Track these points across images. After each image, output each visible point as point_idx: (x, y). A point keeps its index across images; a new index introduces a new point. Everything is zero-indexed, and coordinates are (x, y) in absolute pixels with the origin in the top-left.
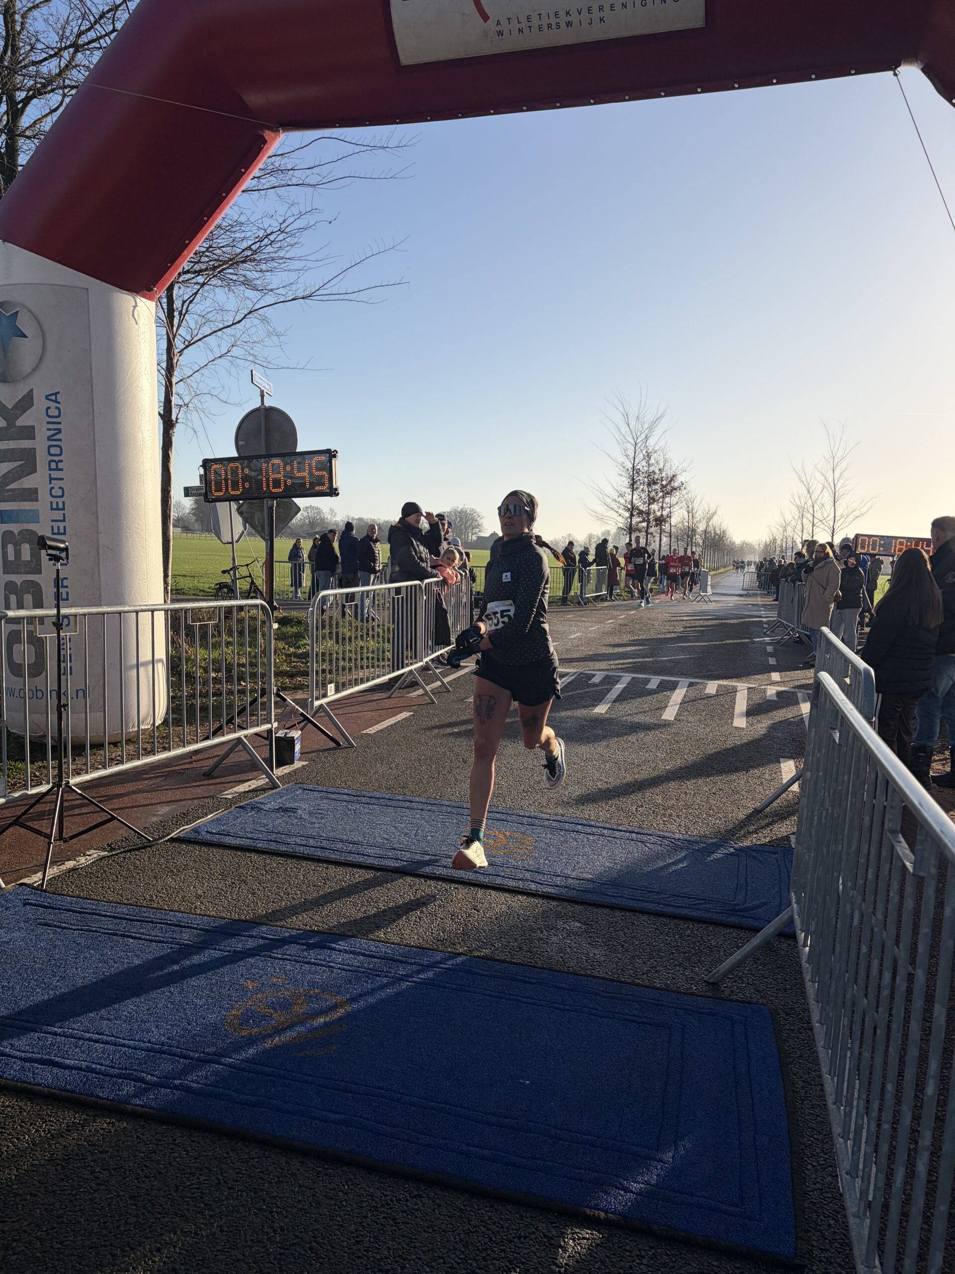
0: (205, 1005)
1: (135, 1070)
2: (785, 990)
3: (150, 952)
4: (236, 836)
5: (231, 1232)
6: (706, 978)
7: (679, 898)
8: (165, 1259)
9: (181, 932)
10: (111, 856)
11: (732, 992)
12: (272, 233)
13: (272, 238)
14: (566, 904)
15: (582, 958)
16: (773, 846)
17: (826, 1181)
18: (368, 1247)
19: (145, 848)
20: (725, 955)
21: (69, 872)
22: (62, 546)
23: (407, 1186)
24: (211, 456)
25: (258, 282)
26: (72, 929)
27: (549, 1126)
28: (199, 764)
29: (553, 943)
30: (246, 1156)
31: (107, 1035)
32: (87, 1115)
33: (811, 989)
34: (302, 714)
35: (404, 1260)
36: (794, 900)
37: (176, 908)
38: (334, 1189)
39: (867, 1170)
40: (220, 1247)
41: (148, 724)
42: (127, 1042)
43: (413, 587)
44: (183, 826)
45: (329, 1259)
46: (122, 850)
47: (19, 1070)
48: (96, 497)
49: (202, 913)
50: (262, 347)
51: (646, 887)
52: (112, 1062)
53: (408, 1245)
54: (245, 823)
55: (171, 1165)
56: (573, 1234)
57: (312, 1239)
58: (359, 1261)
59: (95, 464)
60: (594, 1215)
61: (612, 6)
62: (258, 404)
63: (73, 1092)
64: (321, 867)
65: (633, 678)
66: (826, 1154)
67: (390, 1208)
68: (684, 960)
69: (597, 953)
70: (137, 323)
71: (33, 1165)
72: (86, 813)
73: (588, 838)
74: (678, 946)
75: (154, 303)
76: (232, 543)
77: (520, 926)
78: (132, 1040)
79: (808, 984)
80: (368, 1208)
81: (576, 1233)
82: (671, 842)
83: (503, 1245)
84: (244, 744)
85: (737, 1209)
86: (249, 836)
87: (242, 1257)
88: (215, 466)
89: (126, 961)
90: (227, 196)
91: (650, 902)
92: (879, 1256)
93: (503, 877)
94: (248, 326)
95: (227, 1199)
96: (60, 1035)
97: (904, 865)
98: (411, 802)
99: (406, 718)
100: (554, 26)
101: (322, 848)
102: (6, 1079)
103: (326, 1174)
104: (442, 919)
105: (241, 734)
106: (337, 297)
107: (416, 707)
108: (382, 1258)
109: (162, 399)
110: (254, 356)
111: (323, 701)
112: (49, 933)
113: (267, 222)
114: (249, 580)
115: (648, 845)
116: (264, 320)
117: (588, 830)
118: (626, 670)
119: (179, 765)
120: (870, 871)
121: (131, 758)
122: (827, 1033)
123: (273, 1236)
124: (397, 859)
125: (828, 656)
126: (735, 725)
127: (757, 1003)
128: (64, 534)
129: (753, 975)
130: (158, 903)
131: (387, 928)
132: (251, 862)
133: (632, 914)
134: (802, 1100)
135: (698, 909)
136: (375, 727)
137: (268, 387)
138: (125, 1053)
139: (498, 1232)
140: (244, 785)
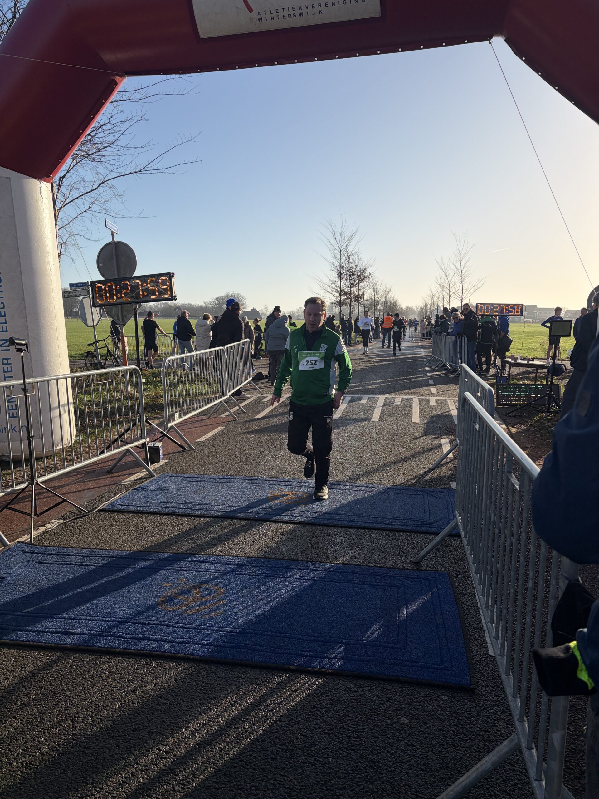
0: (145, 597)
1: (116, 632)
2: (455, 563)
4: (136, 506)
6: (413, 560)
7: (394, 520)
9: (120, 561)
10: (66, 522)
11: (427, 566)
14: (332, 528)
15: (345, 556)
17: (482, 650)
19: (85, 516)
20: (422, 548)
21: (44, 533)
22: (24, 342)
23: (273, 672)
26: (56, 564)
28: (102, 465)
29: (328, 549)
30: (187, 667)
31: (94, 616)
32: (96, 656)
33: (470, 558)
34: (162, 432)
36: (457, 515)
37: (112, 547)
38: (237, 677)
41: (68, 443)
43: (219, 351)
44: (103, 502)
46: (71, 519)
47: (51, 638)
48: (25, 308)
49: (129, 549)
50: (110, 204)
51: (375, 516)
52: (101, 629)
59: (23, 287)
61: (326, 4)
62: (110, 240)
64: (191, 519)
65: (352, 397)
68: (400, 552)
69: (353, 552)
70: (42, 198)
71: (74, 683)
73: (339, 492)
74: (396, 545)
75: (50, 184)
76: (93, 326)
78: (109, 617)
79: (469, 556)
82: (385, 490)
84: (131, 452)
85: (441, 667)
86: (145, 505)
88: (98, 285)
89: (93, 578)
90: (93, 118)
91: (378, 523)
93: (295, 516)
94: (101, 192)
95: (183, 687)
96: (68, 619)
97: (514, 487)
98: (235, 479)
99: (222, 430)
100: (292, 16)
101: (189, 509)
102: (45, 643)
103: (231, 671)
105: (129, 446)
106: (156, 171)
107: (226, 423)
110: (107, 210)
111: (173, 424)
112: (43, 567)
114: (106, 349)
115: (373, 492)
116: (111, 187)
117: (338, 487)
122: (480, 577)
124: (234, 512)
125: (467, 380)
126: (413, 421)
127: (441, 570)
128: (7, 331)
129: (438, 557)
130: (102, 546)
131: (236, 549)
132: (150, 520)
133: (369, 530)
134: (468, 614)
135: (405, 525)
136: (203, 437)
137: (115, 229)
138: (107, 624)
139: (323, 688)
140: (133, 476)
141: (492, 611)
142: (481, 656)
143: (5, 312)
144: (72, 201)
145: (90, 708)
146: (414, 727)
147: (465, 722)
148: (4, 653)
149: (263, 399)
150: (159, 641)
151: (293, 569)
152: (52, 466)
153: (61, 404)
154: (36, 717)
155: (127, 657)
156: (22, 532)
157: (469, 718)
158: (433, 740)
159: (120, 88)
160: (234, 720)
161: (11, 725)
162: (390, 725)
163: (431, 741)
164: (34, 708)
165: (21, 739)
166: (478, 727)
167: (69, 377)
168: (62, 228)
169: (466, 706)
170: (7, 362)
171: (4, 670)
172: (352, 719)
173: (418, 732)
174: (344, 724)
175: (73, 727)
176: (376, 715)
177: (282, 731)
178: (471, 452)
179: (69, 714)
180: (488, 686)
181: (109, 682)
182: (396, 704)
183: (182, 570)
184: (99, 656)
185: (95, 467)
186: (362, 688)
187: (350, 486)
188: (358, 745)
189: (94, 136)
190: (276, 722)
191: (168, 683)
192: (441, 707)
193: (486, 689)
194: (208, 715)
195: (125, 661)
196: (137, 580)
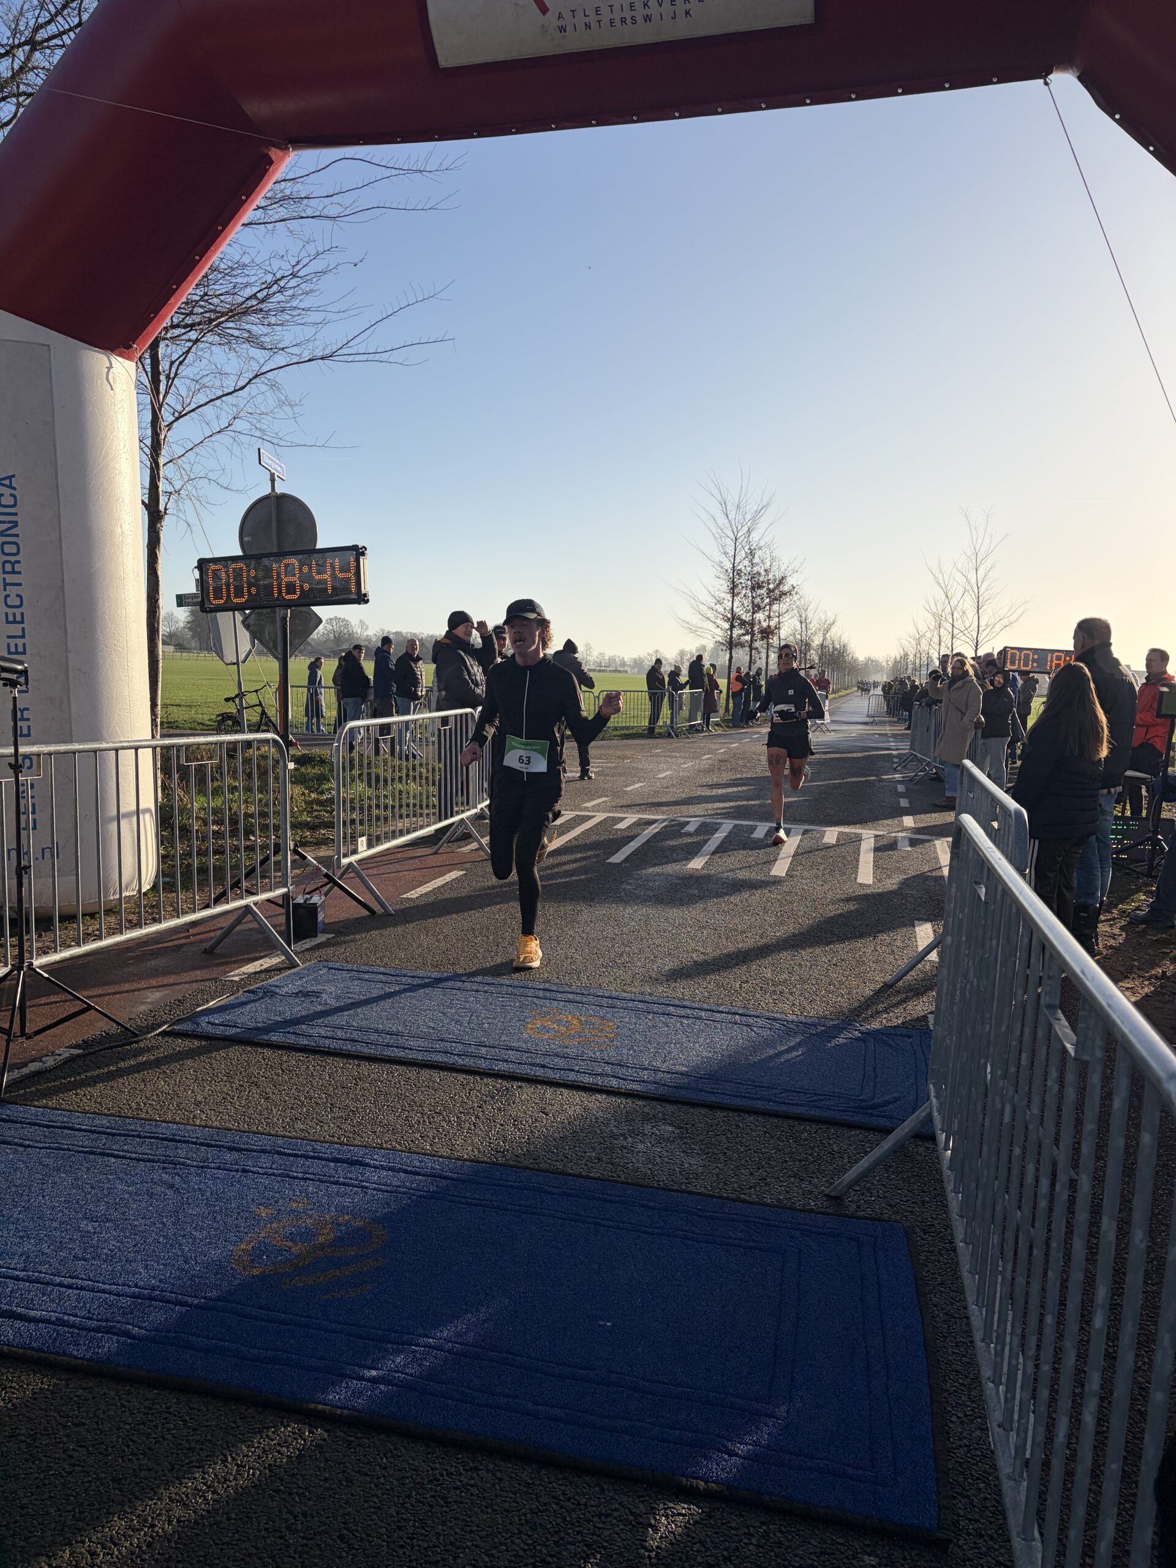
0: (206, 1239)
1: (119, 1322)
2: (923, 1203)
3: (137, 1174)
4: (244, 1028)
5: (241, 1519)
6: (827, 1191)
7: (794, 1094)
8: (157, 1556)
9: (176, 1148)
10: (87, 1054)
11: (859, 1207)
12: (283, 277)
13: (282, 283)
14: (655, 1103)
15: (674, 1170)
16: (907, 1028)
17: (974, 1435)
18: (413, 1534)
19: (129, 1044)
20: (849, 1162)
22: (20, 667)
23: (460, 1456)
24: (208, 555)
25: (267, 339)
26: (37, 1147)
27: (636, 1377)
29: (639, 1152)
30: (258, 1426)
31: (82, 1279)
32: (57, 1379)
33: (954, 1201)
34: (327, 876)
35: (458, 1548)
36: (933, 1094)
37: (169, 1117)
38: (369, 1463)
39: (1023, 1421)
40: (227, 1540)
41: (133, 890)
42: (107, 1287)
43: (464, 716)
44: (178, 1016)
45: (364, 1550)
46: (101, 1047)
48: (64, 606)
49: (203, 1123)
50: (271, 419)
51: (753, 1081)
52: (89, 1312)
53: (462, 1529)
54: (256, 1012)
55: (164, 1439)
56: (665, 1509)
57: (343, 1526)
58: (400, 1552)
59: (62, 566)
60: (692, 1486)
62: (268, 491)
63: (41, 1350)
64: (352, 1064)
65: (736, 826)
66: (973, 1402)
67: (439, 1485)
68: (800, 1169)
69: (695, 1163)
70: (112, 389)
72: (55, 1002)
73: (681, 1022)
74: (793, 1153)
75: (132, 363)
76: (237, 663)
77: (598, 1131)
78: (114, 1284)
79: (951, 1196)
80: (412, 1485)
81: (670, 1508)
82: (783, 1025)
83: (579, 1526)
84: (254, 914)
85: (867, 1473)
86: (261, 1026)
87: (255, 1551)
88: (213, 567)
89: (106, 1186)
90: (223, 230)
91: (758, 1099)
92: (1040, 1526)
93: (578, 1071)
94: (253, 394)
96: (24, 1280)
97: (1064, 1047)
98: (464, 982)
99: (457, 878)
100: (629, 21)
101: (353, 1041)
103: (360, 1445)
104: (502, 1125)
105: (250, 900)
106: (364, 357)
107: (469, 865)
108: (429, 1547)
109: (147, 485)
110: (262, 431)
111: (353, 859)
112: (9, 1153)
113: (276, 264)
114: (259, 709)
115: (755, 1029)
116: (274, 386)
117: (682, 1012)
118: (728, 815)
119: (173, 940)
120: (1024, 1056)
121: (112, 932)
123: (293, 1523)
124: (446, 1053)
125: (973, 794)
126: (860, 880)
127: (889, 1220)
128: (24, 653)
129: (884, 1186)
130: (147, 1112)
131: (434, 1138)
132: (264, 1059)
133: (736, 1114)
134: (944, 1336)
135: (816, 1107)
136: (418, 890)
137: (279, 469)
138: (105, 1300)
139: (573, 1510)
140: (255, 963)
143: (22, 614)
150: (210, 1352)
155: (127, 1387)
159: (279, 172)
170: (22, 715)
180: (981, 1536)
181: (68, 1450)
183: (306, 1178)
184: (67, 1380)
187: (706, 1010)
189: (263, 301)
193: (975, 1543)
195: (120, 1398)
196: (203, 1195)
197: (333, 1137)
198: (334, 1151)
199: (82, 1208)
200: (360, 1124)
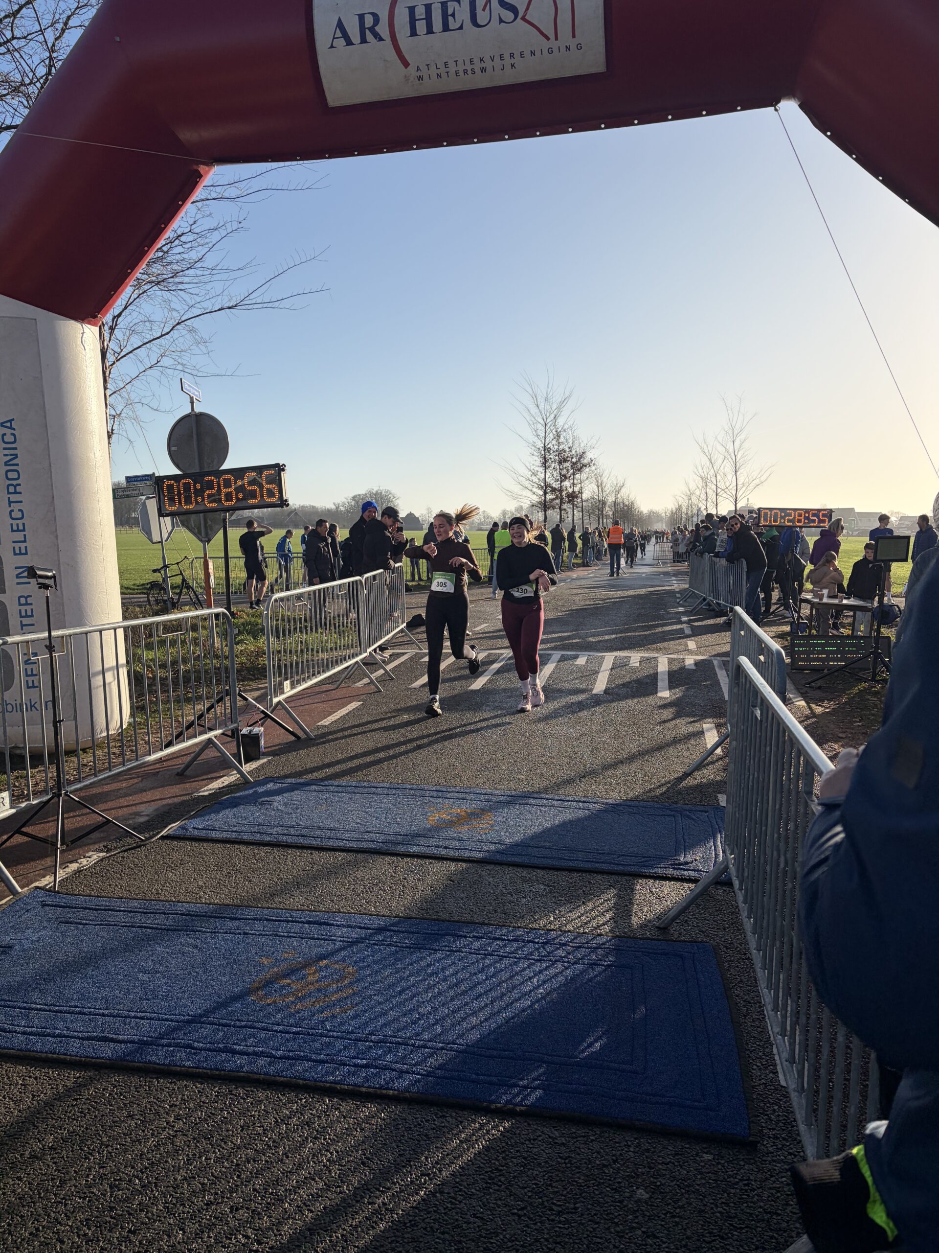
0: (230, 981)
1: (183, 1039)
2: (725, 929)
3: (169, 940)
4: (221, 831)
6: (657, 924)
7: (628, 858)
9: (193, 920)
10: (110, 856)
11: (680, 934)
12: (183, 234)
13: (183, 238)
14: (530, 870)
16: (704, 805)
17: (768, 1077)
19: (140, 846)
21: (75, 874)
22: (50, 574)
23: (432, 1110)
26: (92, 925)
27: (542, 1054)
28: (169, 763)
29: (523, 905)
30: (294, 1099)
31: (149, 1012)
32: (150, 1078)
33: (748, 924)
34: (263, 712)
37: (182, 898)
41: (114, 730)
42: (169, 1017)
43: (355, 583)
44: (170, 824)
46: (119, 850)
47: (80, 1047)
48: (55, 517)
49: (208, 901)
50: (189, 355)
51: (598, 850)
52: (160, 1033)
54: (228, 818)
55: (233, 1111)
59: (52, 487)
62: (188, 410)
64: (306, 853)
65: (563, 656)
66: (767, 1056)
69: (563, 910)
70: (85, 350)
71: (114, 1122)
73: (541, 810)
75: (97, 329)
78: (173, 1015)
79: (746, 920)
80: (404, 1129)
84: (214, 744)
85: (701, 1104)
86: (234, 829)
89: (149, 949)
91: (602, 863)
92: (815, 1116)
93: (471, 850)
94: (176, 337)
96: (108, 1016)
98: (376, 788)
99: (356, 708)
101: (303, 836)
102: (70, 1055)
103: (364, 1107)
104: (422, 891)
105: (211, 735)
106: (260, 306)
107: (364, 696)
110: (184, 365)
111: (281, 697)
112: (73, 930)
114: (181, 577)
115: (594, 812)
116: (192, 330)
117: (541, 803)
118: (555, 648)
122: (764, 957)
124: (373, 841)
125: (742, 633)
126: (661, 695)
127: (702, 941)
128: (26, 553)
129: (697, 918)
130: (165, 896)
131: (376, 902)
132: (241, 853)
133: (588, 874)
134: (745, 1016)
135: (645, 867)
136: (329, 718)
137: (197, 393)
138: (169, 1026)
139: (511, 1138)
140: (218, 781)
141: (784, 1017)
142: (766, 1087)
143: (24, 524)
144: (131, 352)
145: (139, 1165)
146: (658, 1206)
147: (740, 1199)
148: (6, 1071)
149: (422, 658)
150: (251, 1054)
151: (465, 937)
152: (91, 764)
153: (106, 666)
154: (55, 1179)
155: (200, 1080)
156: (42, 872)
157: (746, 1191)
158: (688, 1228)
159: (207, 180)
160: (368, 1190)
161: (14, 1191)
162: (619, 1202)
163: (685, 1230)
164: (51, 1164)
165: (28, 1216)
166: (761, 1207)
167: (120, 627)
168: (115, 392)
169: (742, 1171)
170: (26, 601)
171: (5, 1098)
172: (557, 1192)
173: (664, 1214)
174: (545, 1199)
175: (111, 1196)
176: (597, 1186)
177: (445, 1209)
178: (748, 753)
179: (105, 1175)
180: (778, 1138)
181: (169, 1122)
182: (628, 1167)
183: (291, 937)
184: (157, 1078)
185: (158, 766)
186: (573, 1138)
187: (557, 800)
188: (567, 1235)
189: (167, 252)
190: (433, 1194)
191: (263, 1126)
192: (701, 1173)
193: (774, 1143)
194: (326, 1181)
195: (196, 1087)
196: (220, 952)
197: (303, 906)
198: (306, 916)
199: (136, 965)
200: (321, 895)
